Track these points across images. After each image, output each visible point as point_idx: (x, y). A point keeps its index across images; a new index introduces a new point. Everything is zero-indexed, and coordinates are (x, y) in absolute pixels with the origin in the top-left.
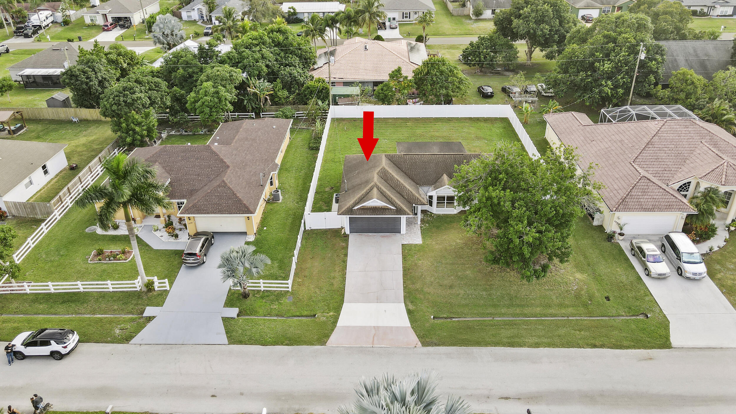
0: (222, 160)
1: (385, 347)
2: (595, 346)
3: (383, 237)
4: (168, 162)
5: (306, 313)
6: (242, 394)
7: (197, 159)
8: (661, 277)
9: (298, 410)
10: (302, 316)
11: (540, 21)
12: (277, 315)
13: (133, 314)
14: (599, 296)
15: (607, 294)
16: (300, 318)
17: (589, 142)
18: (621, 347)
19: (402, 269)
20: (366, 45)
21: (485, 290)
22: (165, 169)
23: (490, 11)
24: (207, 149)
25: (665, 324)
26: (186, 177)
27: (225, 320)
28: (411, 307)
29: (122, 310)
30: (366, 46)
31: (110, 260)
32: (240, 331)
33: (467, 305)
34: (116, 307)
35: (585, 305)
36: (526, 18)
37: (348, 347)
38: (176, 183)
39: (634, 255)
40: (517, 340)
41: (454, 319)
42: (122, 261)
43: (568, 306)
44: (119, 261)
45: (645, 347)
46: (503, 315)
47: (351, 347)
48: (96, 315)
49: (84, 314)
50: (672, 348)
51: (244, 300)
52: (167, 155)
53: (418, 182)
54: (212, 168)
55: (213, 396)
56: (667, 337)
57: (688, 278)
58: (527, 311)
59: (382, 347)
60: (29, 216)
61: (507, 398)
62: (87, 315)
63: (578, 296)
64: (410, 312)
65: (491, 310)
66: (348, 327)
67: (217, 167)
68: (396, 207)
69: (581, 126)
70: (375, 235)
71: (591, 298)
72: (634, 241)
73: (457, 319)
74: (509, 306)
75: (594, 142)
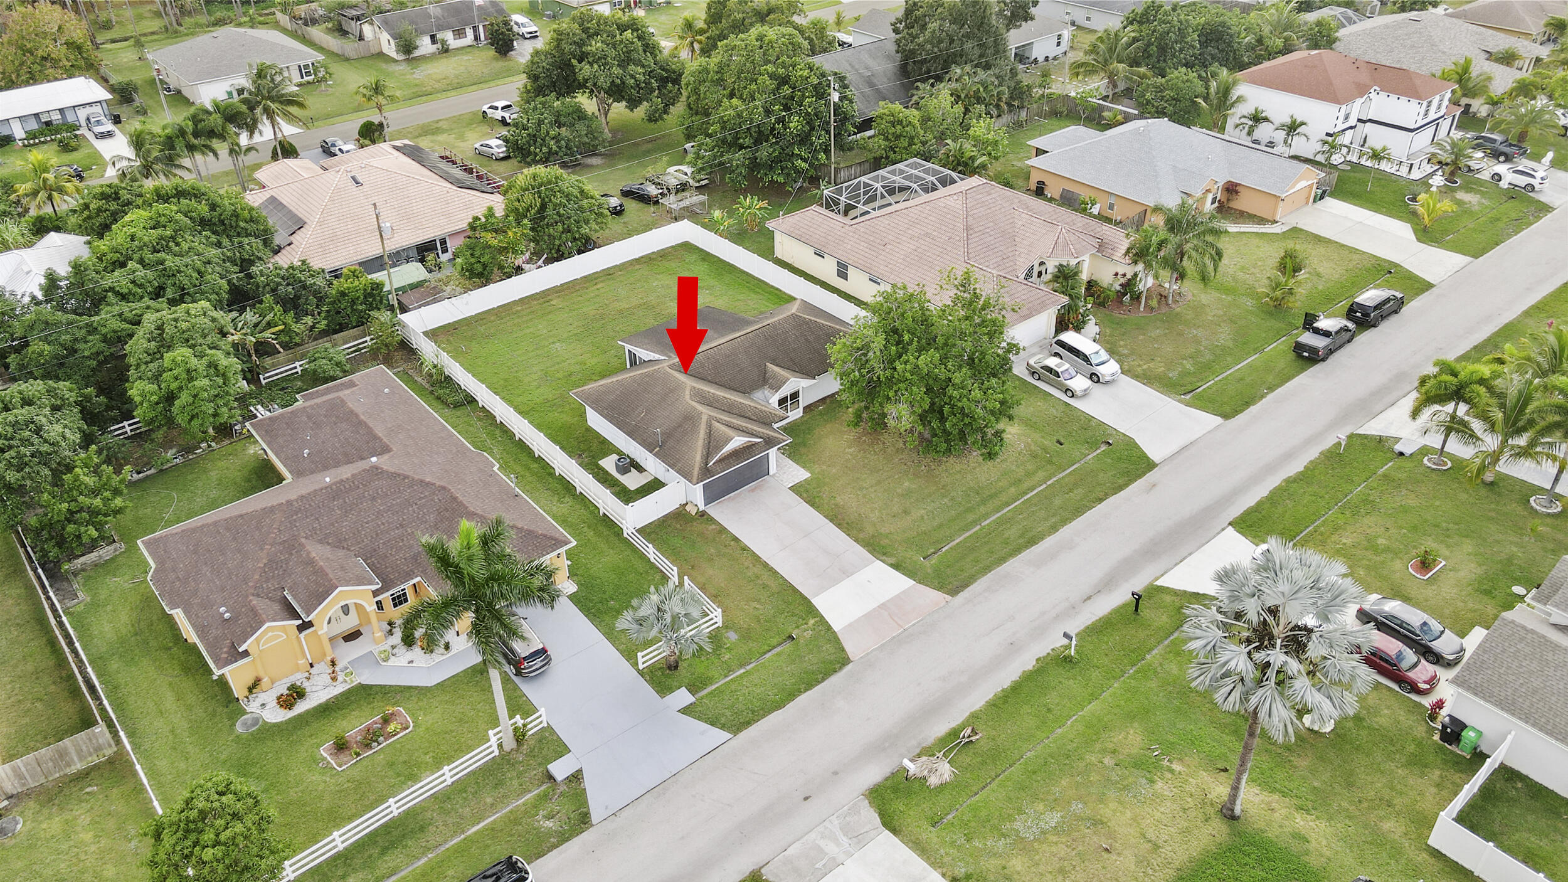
0: (422, 481)
1: (918, 622)
2: (1101, 500)
3: (753, 490)
4: (320, 529)
5: (774, 642)
6: (836, 773)
7: (374, 499)
8: (1086, 393)
9: (920, 744)
10: (775, 647)
11: (626, 61)
12: (742, 666)
13: (530, 791)
14: (1050, 443)
15: (1055, 438)
16: (773, 652)
17: (882, 247)
18: (1120, 488)
19: (827, 521)
20: (350, 175)
21: (944, 496)
22: (329, 544)
23: (427, 40)
24: (376, 475)
25: (1131, 444)
26: (381, 539)
27: (686, 711)
28: (893, 560)
29: (505, 796)
30: (353, 178)
31: (379, 744)
32: (728, 713)
33: (940, 526)
34: (489, 800)
35: (1050, 462)
36: (600, 59)
37: (880, 647)
38: (371, 557)
39: (1039, 379)
40: (1030, 534)
41: (944, 550)
42: (401, 734)
43: (1034, 473)
44: (396, 737)
45: (1140, 476)
46: (986, 516)
47: (883, 645)
48: (468, 829)
49: (446, 842)
50: (1157, 465)
51: (676, 673)
52: (307, 517)
53: (746, 389)
54: (416, 504)
55: (806, 799)
56: (1144, 457)
57: (1108, 382)
58: (1004, 498)
59: (914, 625)
60: (51, 779)
61: (1089, 598)
62: (452, 840)
63: (1034, 456)
64: (896, 567)
65: (970, 517)
66: (850, 625)
67: (423, 498)
68: (760, 437)
69: (847, 227)
70: (739, 494)
71: (1045, 450)
72: (1032, 362)
73: (946, 548)
74: (984, 502)
75: (888, 246)
